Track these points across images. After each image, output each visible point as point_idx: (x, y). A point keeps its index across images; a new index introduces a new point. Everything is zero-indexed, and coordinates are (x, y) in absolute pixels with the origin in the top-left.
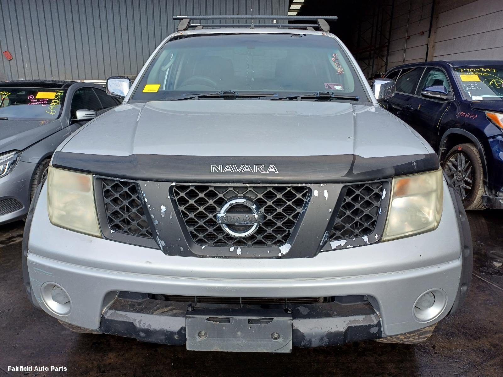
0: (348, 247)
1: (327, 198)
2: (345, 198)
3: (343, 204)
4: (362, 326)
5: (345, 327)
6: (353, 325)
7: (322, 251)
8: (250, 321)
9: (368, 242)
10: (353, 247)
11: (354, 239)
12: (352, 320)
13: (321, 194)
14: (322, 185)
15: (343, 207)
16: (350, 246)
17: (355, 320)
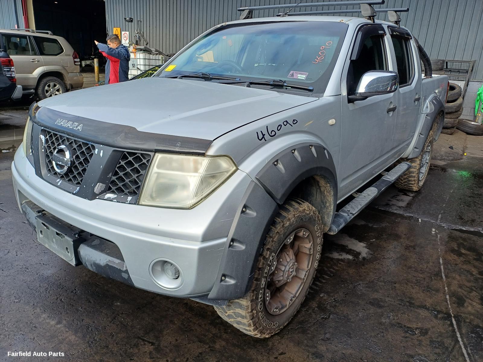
0: (114, 200)
1: (101, 157)
2: (121, 161)
3: (118, 166)
4: (115, 267)
5: (105, 263)
6: (111, 264)
7: (97, 197)
8: (57, 234)
9: (128, 201)
10: (117, 202)
11: (122, 196)
12: (111, 260)
13: (99, 152)
14: (101, 145)
15: (118, 168)
16: (115, 200)
17: (113, 261)
